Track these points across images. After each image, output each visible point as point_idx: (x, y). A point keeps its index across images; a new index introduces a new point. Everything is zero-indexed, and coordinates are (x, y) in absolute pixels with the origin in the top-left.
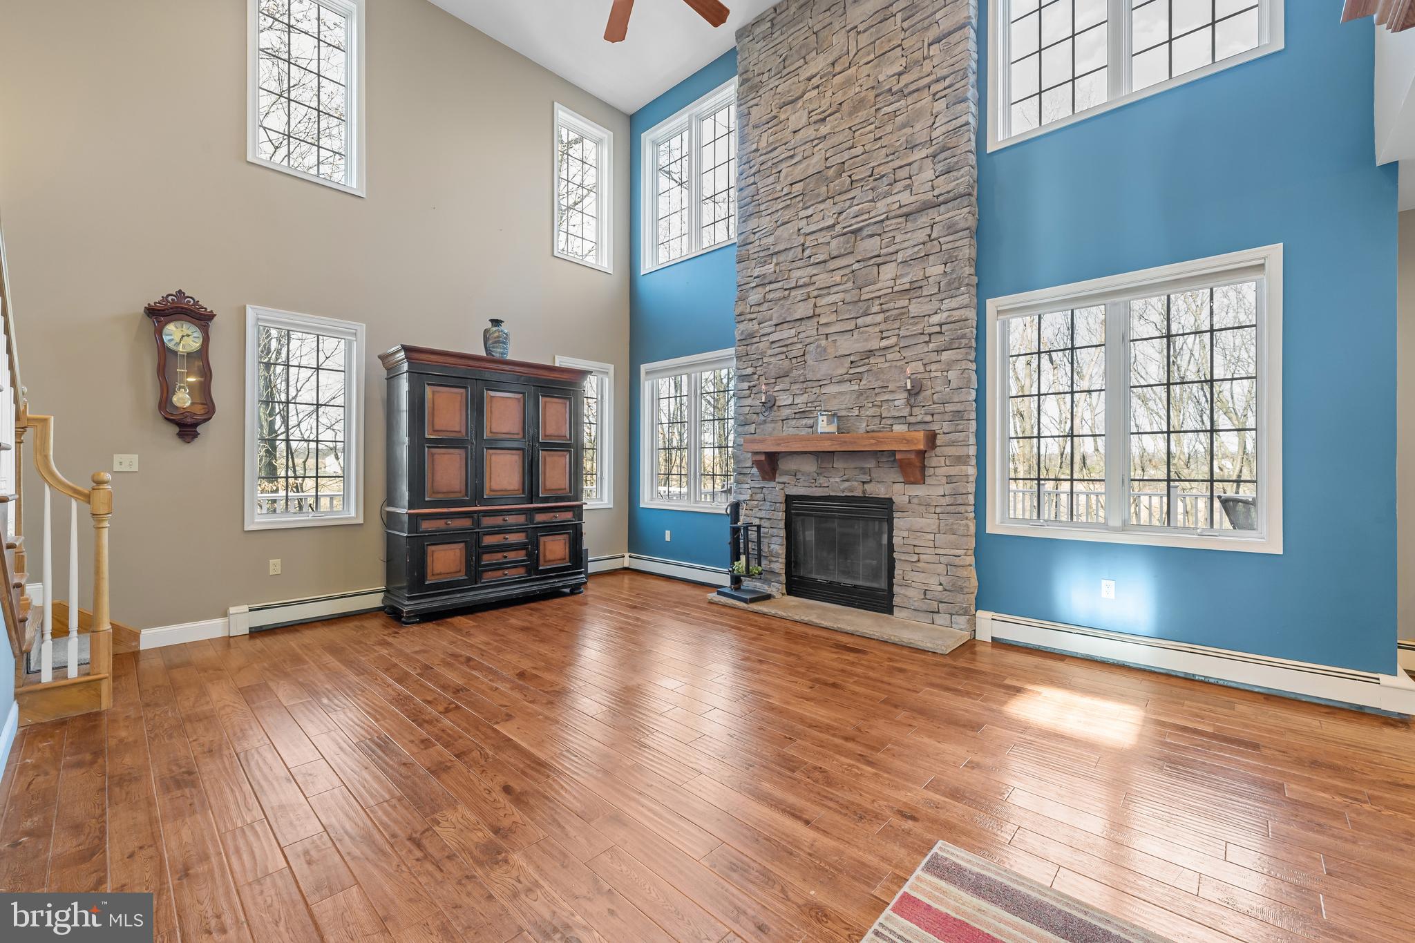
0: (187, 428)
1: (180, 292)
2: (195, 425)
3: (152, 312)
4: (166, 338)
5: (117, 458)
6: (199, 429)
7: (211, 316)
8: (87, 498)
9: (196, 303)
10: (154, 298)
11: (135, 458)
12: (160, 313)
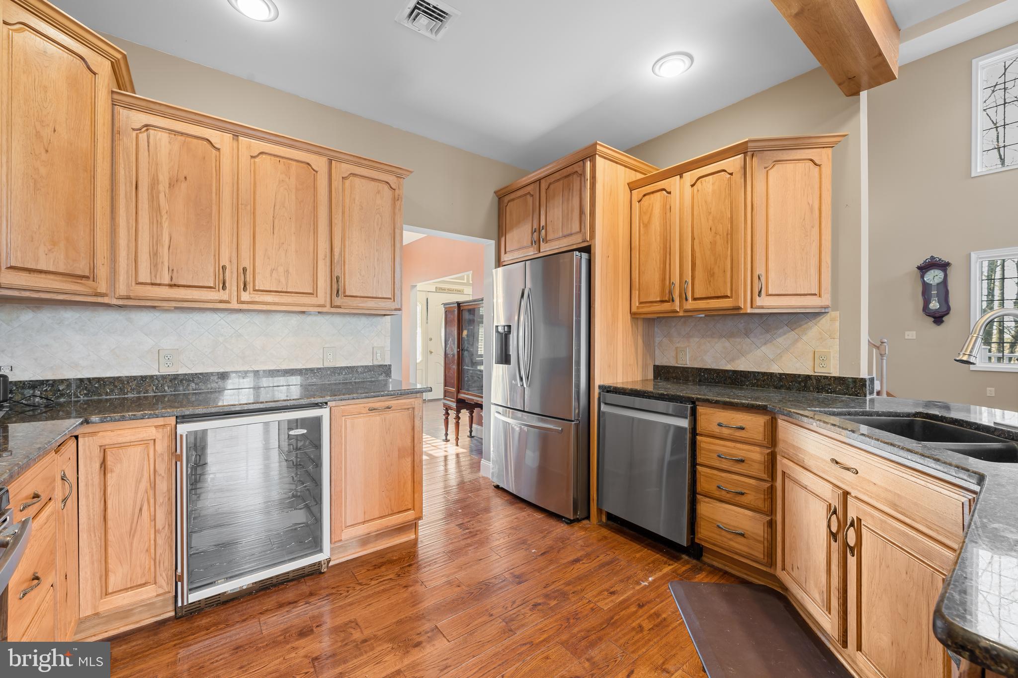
0: (938, 318)
1: (932, 256)
2: (942, 317)
3: (919, 268)
4: (925, 279)
5: (907, 333)
6: (944, 319)
7: (947, 264)
8: (878, 348)
9: (940, 260)
10: (920, 262)
11: (914, 333)
12: (924, 269)
